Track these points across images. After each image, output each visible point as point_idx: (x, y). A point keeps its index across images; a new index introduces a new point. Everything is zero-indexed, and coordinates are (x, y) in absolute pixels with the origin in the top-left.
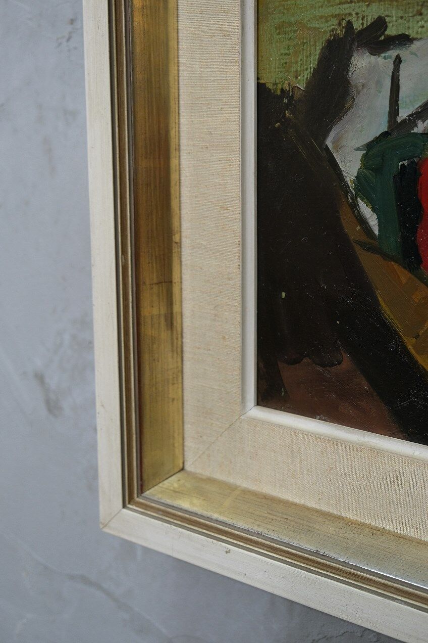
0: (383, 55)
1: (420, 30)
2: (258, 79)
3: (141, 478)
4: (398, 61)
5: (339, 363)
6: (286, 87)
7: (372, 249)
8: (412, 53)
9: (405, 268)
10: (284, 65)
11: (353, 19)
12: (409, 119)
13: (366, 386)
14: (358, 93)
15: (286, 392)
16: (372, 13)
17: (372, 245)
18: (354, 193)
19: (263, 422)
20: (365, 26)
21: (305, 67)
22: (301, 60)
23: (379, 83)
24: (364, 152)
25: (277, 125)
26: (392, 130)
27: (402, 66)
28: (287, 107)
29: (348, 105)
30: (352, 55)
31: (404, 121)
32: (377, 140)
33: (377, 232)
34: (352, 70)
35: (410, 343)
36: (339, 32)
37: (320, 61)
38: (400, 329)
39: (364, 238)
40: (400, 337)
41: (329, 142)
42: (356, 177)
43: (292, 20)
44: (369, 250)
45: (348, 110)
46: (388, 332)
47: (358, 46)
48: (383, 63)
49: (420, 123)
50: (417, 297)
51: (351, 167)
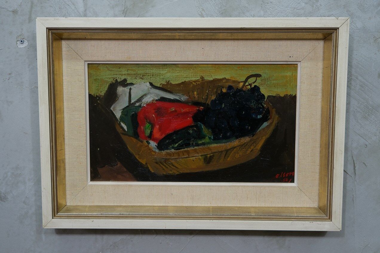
0: (126, 87)
1: (136, 82)
2: (89, 93)
3: (57, 209)
4: (130, 89)
5: (117, 165)
6: (98, 95)
7: (125, 135)
8: (134, 87)
9: (135, 138)
10: (97, 89)
11: (118, 79)
13: (125, 170)
14: (120, 96)
15: (100, 176)
16: (123, 78)
17: (125, 133)
18: (119, 121)
19: (95, 185)
20: (121, 81)
21: (104, 90)
22: (102, 88)
23: (125, 94)
24: (122, 111)
25: (95, 104)
26: (130, 105)
27: (132, 90)
28: (98, 100)
29: (117, 99)
30: (118, 87)
31: (133, 103)
32: (125, 108)
33: (126, 130)
34: (117, 91)
35: (137, 157)
36: (113, 82)
37: (108, 88)
38: (134, 154)
39: (123, 132)
40: (134, 156)
41: (112, 109)
42: (120, 117)
43: (99, 78)
44: (124, 135)
45: (117, 101)
46: (131, 155)
47: (119, 85)
48: (127, 89)
49: (137, 103)
50: (138, 145)
51: (118, 115)
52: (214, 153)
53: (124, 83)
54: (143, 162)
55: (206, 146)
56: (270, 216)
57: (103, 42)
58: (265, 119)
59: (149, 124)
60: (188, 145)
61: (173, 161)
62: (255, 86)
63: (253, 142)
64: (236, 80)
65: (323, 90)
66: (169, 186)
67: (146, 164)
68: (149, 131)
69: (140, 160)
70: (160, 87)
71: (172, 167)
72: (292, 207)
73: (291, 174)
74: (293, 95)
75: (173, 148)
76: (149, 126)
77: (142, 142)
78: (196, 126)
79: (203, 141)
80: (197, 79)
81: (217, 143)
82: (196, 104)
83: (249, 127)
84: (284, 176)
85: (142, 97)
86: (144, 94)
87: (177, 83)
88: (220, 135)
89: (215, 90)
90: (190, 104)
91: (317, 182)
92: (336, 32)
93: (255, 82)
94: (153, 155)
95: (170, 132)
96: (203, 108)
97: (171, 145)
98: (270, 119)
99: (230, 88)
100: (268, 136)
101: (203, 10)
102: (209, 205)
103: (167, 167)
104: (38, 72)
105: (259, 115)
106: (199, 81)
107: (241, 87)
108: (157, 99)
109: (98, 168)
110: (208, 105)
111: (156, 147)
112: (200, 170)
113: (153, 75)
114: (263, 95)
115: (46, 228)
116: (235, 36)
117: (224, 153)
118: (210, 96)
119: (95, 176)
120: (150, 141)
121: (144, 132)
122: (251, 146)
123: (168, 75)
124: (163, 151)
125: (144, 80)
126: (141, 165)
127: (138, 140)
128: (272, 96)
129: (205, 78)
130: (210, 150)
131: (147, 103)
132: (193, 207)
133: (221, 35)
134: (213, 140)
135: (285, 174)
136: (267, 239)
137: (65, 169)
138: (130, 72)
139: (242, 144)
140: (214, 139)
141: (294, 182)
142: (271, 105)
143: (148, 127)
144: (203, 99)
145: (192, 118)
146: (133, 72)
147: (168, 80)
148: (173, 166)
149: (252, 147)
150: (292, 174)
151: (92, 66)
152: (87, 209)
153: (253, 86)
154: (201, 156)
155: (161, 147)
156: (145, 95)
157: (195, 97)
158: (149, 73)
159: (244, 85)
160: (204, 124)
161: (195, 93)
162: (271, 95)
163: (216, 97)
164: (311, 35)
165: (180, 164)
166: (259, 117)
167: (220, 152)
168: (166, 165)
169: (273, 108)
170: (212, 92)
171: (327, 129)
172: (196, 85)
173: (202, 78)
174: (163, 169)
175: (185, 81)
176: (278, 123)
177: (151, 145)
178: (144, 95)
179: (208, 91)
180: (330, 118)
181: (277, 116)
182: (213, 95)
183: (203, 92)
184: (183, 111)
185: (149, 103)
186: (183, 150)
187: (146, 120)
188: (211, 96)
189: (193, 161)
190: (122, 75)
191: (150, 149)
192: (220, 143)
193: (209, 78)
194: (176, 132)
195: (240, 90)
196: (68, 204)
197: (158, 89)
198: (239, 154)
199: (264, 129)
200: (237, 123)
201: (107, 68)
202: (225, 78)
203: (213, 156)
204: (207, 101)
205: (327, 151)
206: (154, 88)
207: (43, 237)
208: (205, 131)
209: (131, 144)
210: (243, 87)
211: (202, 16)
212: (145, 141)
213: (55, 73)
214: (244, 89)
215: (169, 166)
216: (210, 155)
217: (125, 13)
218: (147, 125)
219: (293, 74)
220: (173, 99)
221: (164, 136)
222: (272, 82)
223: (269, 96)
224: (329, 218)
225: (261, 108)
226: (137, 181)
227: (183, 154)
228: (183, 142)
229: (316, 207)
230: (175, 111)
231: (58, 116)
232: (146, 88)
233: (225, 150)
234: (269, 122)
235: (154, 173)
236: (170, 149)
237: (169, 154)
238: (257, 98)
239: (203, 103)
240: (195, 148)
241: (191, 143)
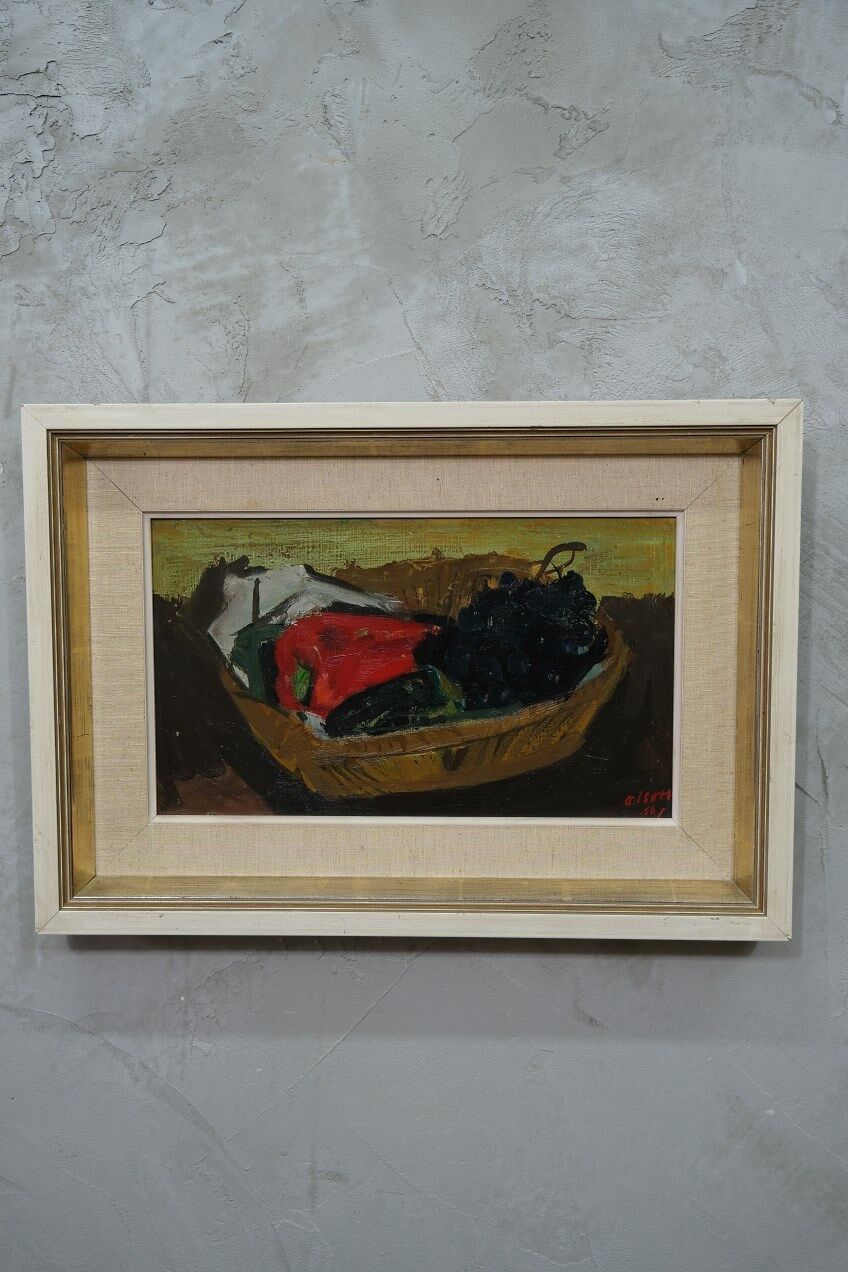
0: (247, 578)
1: (271, 564)
2: (153, 591)
3: (72, 884)
4: (257, 582)
5: (224, 773)
6: (176, 597)
7: (244, 696)
8: (266, 577)
9: (269, 706)
10: (174, 583)
11: (225, 556)
12: (267, 616)
13: (244, 785)
14: (230, 601)
15: (181, 801)
16: (238, 554)
17: (244, 694)
18: (230, 662)
19: (168, 824)
20: (233, 561)
21: (191, 584)
22: (187, 580)
23: (245, 595)
24: (236, 636)
25: (169, 621)
26: (256, 623)
27: (260, 584)
28: (177, 609)
29: (223, 608)
30: (225, 578)
31: (263, 617)
32: (245, 629)
33: (248, 686)
34: (225, 586)
35: (274, 753)
36: (215, 563)
37: (202, 581)
38: (267, 745)
39: (238, 690)
40: (267, 749)
41: (210, 631)
42: (231, 652)
43: (180, 555)
44: (242, 697)
45: (223, 611)
46: (258, 748)
47: (229, 572)
48: (248, 583)
49: (274, 618)
50: (277, 723)
51: (227, 646)
52: (468, 742)
53: (241, 568)
54: (290, 765)
55: (447, 726)
56: (611, 902)
57: (189, 464)
58: (596, 655)
59: (304, 671)
60: (402, 723)
61: (364, 764)
62: (571, 573)
63: (565, 713)
64: (521, 558)
65: (741, 583)
66: (352, 826)
67: (298, 769)
68: (305, 687)
69: (282, 762)
70: (330, 577)
71: (363, 778)
72: (667, 881)
74: (667, 596)
75: (365, 729)
76: (304, 674)
77: (287, 715)
78: (423, 675)
79: (441, 713)
80: (425, 556)
81: (475, 718)
82: (423, 618)
83: (557, 678)
85: (287, 601)
86: (291, 594)
87: (374, 566)
88: (485, 698)
89: (470, 584)
90: (407, 619)
91: (729, 814)
92: (771, 437)
93: (571, 562)
94: (315, 748)
95: (358, 691)
96: (439, 628)
97: (360, 722)
98: (609, 655)
99: (507, 577)
100: (603, 699)
101: (439, 383)
102: (457, 875)
103: (350, 779)
104: (26, 540)
105: (582, 645)
106: (429, 562)
107: (534, 575)
108: (324, 606)
109: (176, 782)
110: (452, 620)
111: (322, 728)
112: (435, 787)
113: (313, 547)
114: (592, 597)
115: (42, 933)
116: (519, 448)
117: (494, 743)
118: (458, 599)
119: (168, 803)
120: (308, 714)
121: (290, 690)
122: (562, 725)
123: (352, 547)
124: (338, 739)
125: (291, 559)
126: (286, 774)
127: (276, 710)
128: (614, 598)
129: (445, 554)
130: (460, 736)
131: (298, 618)
132: (415, 879)
133: (482, 446)
134: (465, 709)
136: (604, 962)
137: (92, 785)
138: (256, 539)
139: (538, 719)
140: (470, 707)
141: (671, 817)
142: (610, 622)
143: (302, 678)
144: (439, 605)
145: (413, 653)
146: (262, 540)
147: (350, 559)
148: (366, 775)
149: (564, 728)
151: (162, 525)
152: (147, 886)
153: (565, 573)
154: (435, 750)
155: (334, 727)
156: (295, 597)
157: (418, 602)
158: (303, 543)
159: (542, 571)
160: (444, 670)
161: (421, 591)
162: (610, 595)
163: (473, 601)
164: (707, 445)
165: (383, 770)
166: (582, 650)
167: (484, 739)
168: (349, 775)
169: (616, 629)
170: (462, 589)
171: (753, 679)
172: (422, 571)
173: (437, 553)
174: (340, 785)
175: (395, 562)
176: (629, 666)
177: (309, 724)
178: (291, 597)
179: (453, 587)
180: (759, 651)
181: (627, 649)
182: (465, 595)
183: (439, 590)
184: (389, 635)
185: (305, 616)
186: (389, 734)
187: (296, 660)
188: (460, 597)
189: (417, 762)
190: (236, 546)
191: (306, 734)
192: (486, 717)
193: (454, 553)
194: (372, 691)
195: (535, 584)
196: (100, 873)
197: (327, 582)
198: (531, 746)
199: (593, 682)
200: (525, 666)
201: (198, 528)
202: (496, 554)
203: (466, 750)
204: (449, 610)
205: (753, 737)
206: (316, 579)
207: (39, 958)
208: (446, 686)
209: (260, 721)
210: (539, 575)
211: (436, 398)
212: (294, 713)
213: (69, 542)
214: (543, 580)
215: (355, 775)
216: (458, 748)
217: (245, 393)
218: (300, 672)
219: (664, 544)
220: (365, 607)
221: (341, 700)
222: (614, 562)
223: (605, 599)
224: (761, 909)
225: (585, 628)
226: (274, 814)
227: (391, 746)
228: (389, 714)
229: (728, 879)
230: (370, 637)
231: (75, 650)
232: (297, 579)
233: (497, 735)
234: (607, 663)
235: (316, 794)
236: (358, 733)
237: (355, 746)
238: (576, 603)
239: (441, 617)
240: (421, 729)
241: (410, 717)
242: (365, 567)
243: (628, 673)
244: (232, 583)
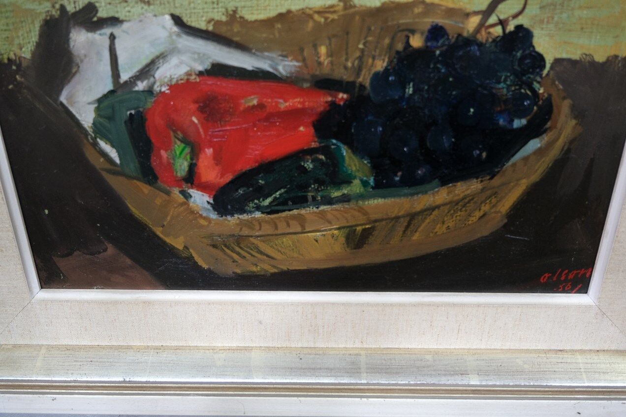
0: (98, 32)
1: (128, 14)
4: (112, 37)
5: (105, 250)
6: (12, 56)
8: (124, 31)
9: (146, 183)
10: (7, 39)
11: (65, 2)
12: (130, 81)
13: (128, 261)
14: (82, 61)
15: (64, 276)
17: (115, 170)
18: (93, 135)
19: (52, 301)
20: (78, 9)
21: (27, 41)
22: (22, 35)
23: (98, 54)
24: (96, 105)
25: (11, 87)
26: (117, 89)
27: (117, 41)
28: (17, 72)
29: (74, 70)
30: (70, 32)
31: (126, 82)
32: (105, 96)
33: (118, 161)
34: (72, 44)
35: (159, 231)
36: (54, 13)
37: (41, 36)
38: (150, 223)
39: (108, 166)
40: (149, 228)
41: (63, 98)
42: (92, 124)
44: (114, 174)
45: (75, 74)
46: (140, 226)
47: (75, 25)
48: (100, 38)
49: (139, 83)
50: (158, 201)
51: (87, 117)
52: (376, 221)
53: (89, 18)
54: (178, 243)
55: (352, 204)
58: (535, 129)
59: (183, 145)
60: (301, 201)
61: (259, 242)
62: (519, 28)
63: (489, 193)
64: (456, 6)
67: (186, 247)
68: (186, 164)
69: (168, 240)
70: (207, 31)
71: (258, 256)
73: (582, 272)
75: (258, 208)
76: (183, 150)
77: (168, 193)
78: (325, 150)
79: (346, 192)
81: (384, 197)
82: (326, 84)
83: (484, 155)
84: (563, 278)
85: (152, 62)
86: (158, 53)
87: (262, 16)
88: (396, 175)
89: (387, 41)
90: (306, 85)
93: (521, 12)
94: (202, 226)
95: (248, 168)
96: (345, 96)
97: (253, 201)
98: (550, 129)
99: (436, 32)
100: (535, 177)
102: (357, 345)
103: (244, 257)
105: (520, 117)
106: (335, 12)
107: (471, 30)
108: (200, 68)
109: (55, 259)
110: (362, 87)
111: (209, 207)
114: (539, 60)
117: (404, 222)
118: (370, 60)
119: (51, 277)
120: (192, 192)
121: (170, 167)
122: (483, 205)
124: (229, 218)
125: (152, 7)
126: (171, 251)
127: (155, 187)
128: (569, 60)
129: (357, 2)
130: (366, 215)
131: (169, 83)
134: (373, 188)
135: (567, 274)
139: (456, 198)
140: (378, 186)
141: (587, 293)
142: (558, 90)
143: (181, 154)
144: (346, 68)
145: (314, 126)
147: (231, 6)
148: (261, 253)
149: (485, 208)
150: (585, 274)
153: (511, 27)
154: (339, 229)
155: (223, 205)
156: (161, 57)
157: (320, 64)
159: (481, 25)
160: (350, 146)
161: (323, 50)
162: (564, 56)
163: (390, 62)
165: (280, 249)
166: (518, 123)
167: (392, 219)
168: (242, 252)
169: (564, 98)
170: (376, 47)
172: (326, 24)
174: (233, 262)
175: (289, 12)
176: (571, 142)
177: (194, 202)
178: (158, 57)
179: (364, 44)
181: (574, 122)
182: (380, 55)
183: (347, 48)
184: (283, 105)
185: (177, 81)
186: (287, 213)
187: (172, 134)
188: (374, 58)
189: (317, 241)
191: (192, 212)
192: (394, 196)
194: (266, 168)
195: (469, 42)
197: (202, 38)
198: (445, 226)
199: (526, 159)
200: (447, 141)
202: (421, 2)
203: (373, 229)
204: (358, 75)
206: (187, 33)
208: (353, 163)
209: (137, 199)
210: (478, 30)
212: (176, 191)
214: (482, 37)
215: (249, 253)
216: (364, 227)
218: (178, 147)
220: (253, 71)
221: (229, 178)
222: (577, 13)
223: (558, 61)
225: (526, 97)
226: (165, 289)
227: (288, 225)
228: (286, 192)
230: (261, 106)
232: (164, 34)
233: (408, 215)
234: (546, 138)
235: (209, 270)
236: (251, 212)
237: (249, 224)
238: (519, 65)
239: (348, 83)
240: (322, 208)
241: (310, 194)
242: (250, 17)
243: (569, 151)
244: (80, 39)
